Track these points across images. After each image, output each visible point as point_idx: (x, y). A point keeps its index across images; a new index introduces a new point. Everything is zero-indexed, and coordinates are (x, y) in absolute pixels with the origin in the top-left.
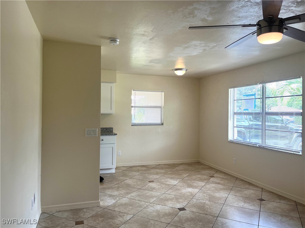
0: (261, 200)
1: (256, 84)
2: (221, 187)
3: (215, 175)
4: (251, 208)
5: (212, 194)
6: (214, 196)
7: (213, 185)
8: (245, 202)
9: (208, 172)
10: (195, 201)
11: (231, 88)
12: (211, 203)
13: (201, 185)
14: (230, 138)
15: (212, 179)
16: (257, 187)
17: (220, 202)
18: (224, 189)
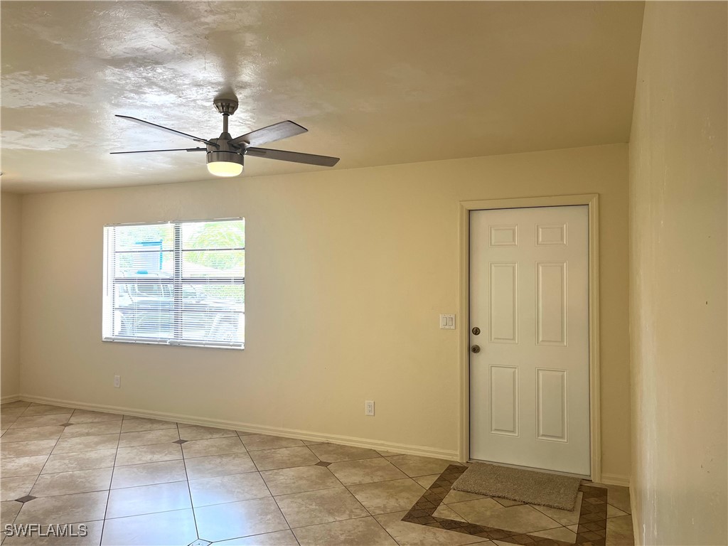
0: (181, 442)
1: (165, 222)
2: (96, 440)
3: (73, 420)
4: (166, 458)
5: (81, 456)
6: (88, 459)
7: (77, 440)
8: (153, 453)
9: (52, 417)
10: (49, 477)
11: (108, 225)
12: (87, 472)
13: (48, 446)
14: (107, 333)
15: (67, 429)
16: (167, 423)
17: (103, 465)
18: (104, 442)
